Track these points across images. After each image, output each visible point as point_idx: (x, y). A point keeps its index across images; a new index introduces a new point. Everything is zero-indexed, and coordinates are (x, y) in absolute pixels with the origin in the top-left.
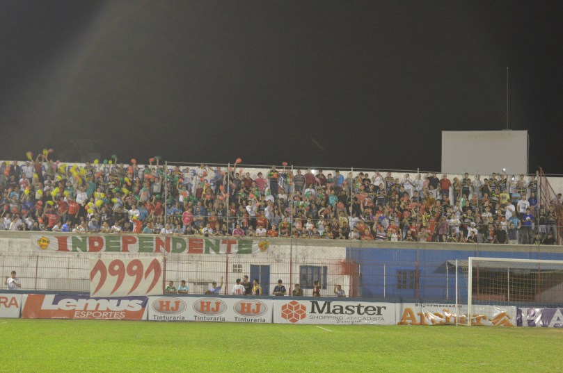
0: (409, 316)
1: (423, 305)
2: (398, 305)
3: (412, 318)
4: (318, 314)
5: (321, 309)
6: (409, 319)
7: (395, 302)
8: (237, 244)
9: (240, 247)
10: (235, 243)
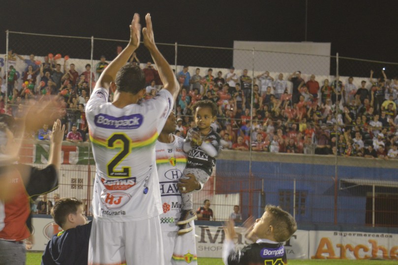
0: (325, 247)
1: (343, 233)
2: (312, 233)
3: (330, 251)
4: (209, 244)
5: (213, 237)
6: (325, 252)
7: (308, 229)
8: (77, 152)
9: (80, 155)
10: (74, 150)
